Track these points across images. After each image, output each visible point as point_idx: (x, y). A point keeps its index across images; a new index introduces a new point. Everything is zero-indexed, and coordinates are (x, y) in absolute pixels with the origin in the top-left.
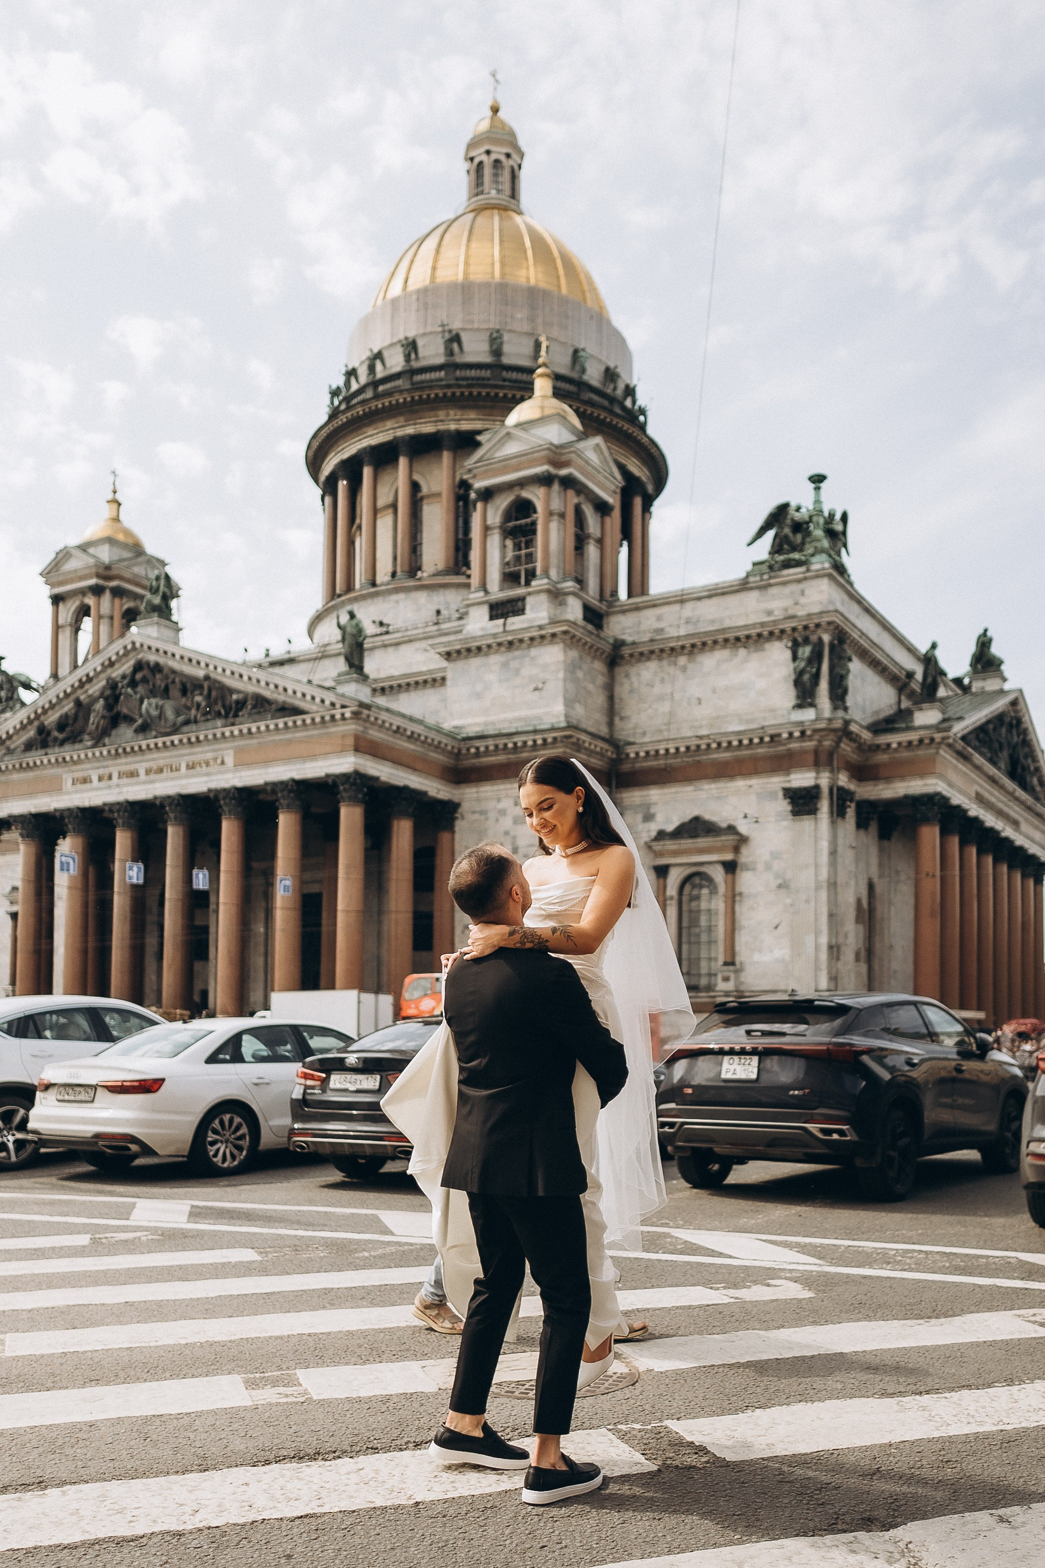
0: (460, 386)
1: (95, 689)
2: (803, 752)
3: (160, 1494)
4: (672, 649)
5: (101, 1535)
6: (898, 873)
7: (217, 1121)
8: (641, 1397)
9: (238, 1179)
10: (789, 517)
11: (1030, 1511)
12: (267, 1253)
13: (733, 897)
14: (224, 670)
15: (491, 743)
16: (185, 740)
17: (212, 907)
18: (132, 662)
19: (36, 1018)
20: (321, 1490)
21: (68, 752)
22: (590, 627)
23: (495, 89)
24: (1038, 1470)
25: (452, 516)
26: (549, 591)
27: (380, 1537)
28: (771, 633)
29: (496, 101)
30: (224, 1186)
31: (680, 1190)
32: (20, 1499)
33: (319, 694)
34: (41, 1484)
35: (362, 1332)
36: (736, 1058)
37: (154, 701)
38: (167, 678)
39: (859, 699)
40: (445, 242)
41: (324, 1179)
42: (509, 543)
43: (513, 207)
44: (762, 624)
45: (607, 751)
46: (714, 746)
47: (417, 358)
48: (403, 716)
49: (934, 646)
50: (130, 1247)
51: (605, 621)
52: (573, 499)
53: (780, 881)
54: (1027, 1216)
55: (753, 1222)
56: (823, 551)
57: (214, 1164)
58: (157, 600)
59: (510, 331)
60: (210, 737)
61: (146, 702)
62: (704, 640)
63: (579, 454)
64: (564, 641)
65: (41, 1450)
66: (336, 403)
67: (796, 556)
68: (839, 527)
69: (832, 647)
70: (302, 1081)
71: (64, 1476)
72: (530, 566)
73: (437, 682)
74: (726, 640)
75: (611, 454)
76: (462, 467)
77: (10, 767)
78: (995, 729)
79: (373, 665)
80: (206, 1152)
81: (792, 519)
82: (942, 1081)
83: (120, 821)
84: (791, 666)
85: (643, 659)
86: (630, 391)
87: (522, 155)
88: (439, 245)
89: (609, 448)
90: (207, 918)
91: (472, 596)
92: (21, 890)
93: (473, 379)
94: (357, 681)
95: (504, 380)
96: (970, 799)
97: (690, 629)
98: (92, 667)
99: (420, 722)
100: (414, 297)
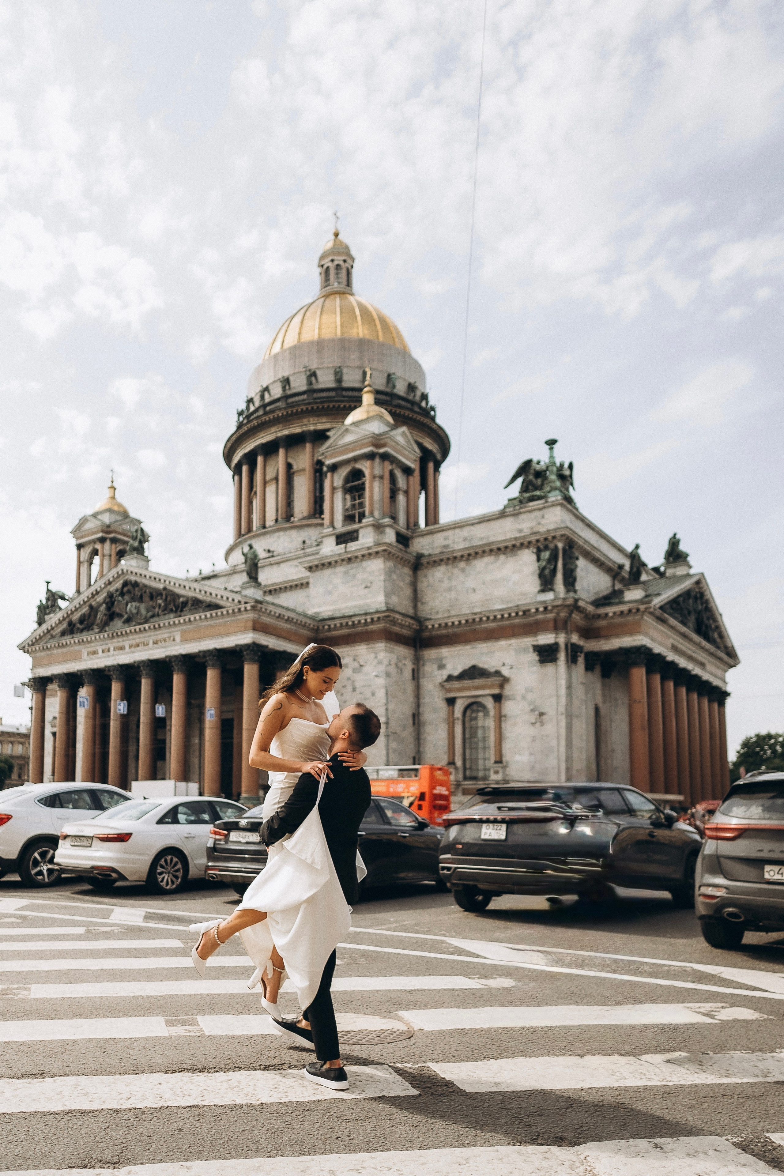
0: (316, 403)
1: (100, 598)
2: (546, 621)
3: (109, 1086)
4: (455, 558)
5: (73, 1108)
6: (616, 700)
7: (163, 860)
8: (413, 1046)
9: (173, 897)
10: (532, 468)
11: (678, 1142)
12: (187, 943)
13: (500, 718)
14: (175, 584)
15: (338, 622)
16: (152, 627)
17: (168, 728)
18: (121, 582)
19: (60, 795)
20: (204, 1091)
21: (85, 636)
22: (401, 546)
23: (336, 222)
24: (688, 1114)
25: (312, 481)
26: (373, 525)
27: (236, 1123)
28: (522, 544)
29: (337, 230)
30: (167, 900)
31: (456, 913)
32: (30, 1083)
33: (231, 596)
34: (42, 1075)
35: (240, 994)
36: (491, 825)
37: (134, 604)
38: (141, 590)
39: (585, 584)
40: (306, 317)
41: (227, 898)
42: (348, 497)
43: (348, 291)
44: (516, 539)
45: (413, 624)
46: (484, 619)
47: (290, 388)
48: (282, 607)
49: (637, 547)
50: (108, 936)
51: (410, 542)
52: (388, 466)
53: (531, 707)
54: (702, 939)
55: (504, 935)
56: (556, 489)
57: (161, 887)
58: (136, 544)
59: (347, 367)
60: (167, 624)
61: (129, 605)
62: (476, 550)
63: (391, 438)
64: (384, 556)
65: (45, 1054)
66: (241, 419)
67: (538, 493)
68: (567, 473)
69: (564, 550)
70: (213, 836)
71: (56, 1071)
72: (361, 510)
73: (303, 585)
74: (491, 550)
75: (412, 436)
76: (318, 452)
77: (53, 646)
78: (684, 601)
79: (266, 577)
80: (157, 879)
81: (535, 470)
82: (639, 843)
83: (114, 676)
84: (536, 565)
85: (436, 564)
86: (425, 397)
87: (353, 259)
88: (303, 319)
89: (411, 433)
90: (165, 733)
91: (325, 531)
92: (58, 719)
93: (324, 398)
94: (254, 587)
95: (344, 397)
96: (667, 649)
97: (467, 544)
98: (99, 585)
99: (293, 611)
100: (288, 352)
